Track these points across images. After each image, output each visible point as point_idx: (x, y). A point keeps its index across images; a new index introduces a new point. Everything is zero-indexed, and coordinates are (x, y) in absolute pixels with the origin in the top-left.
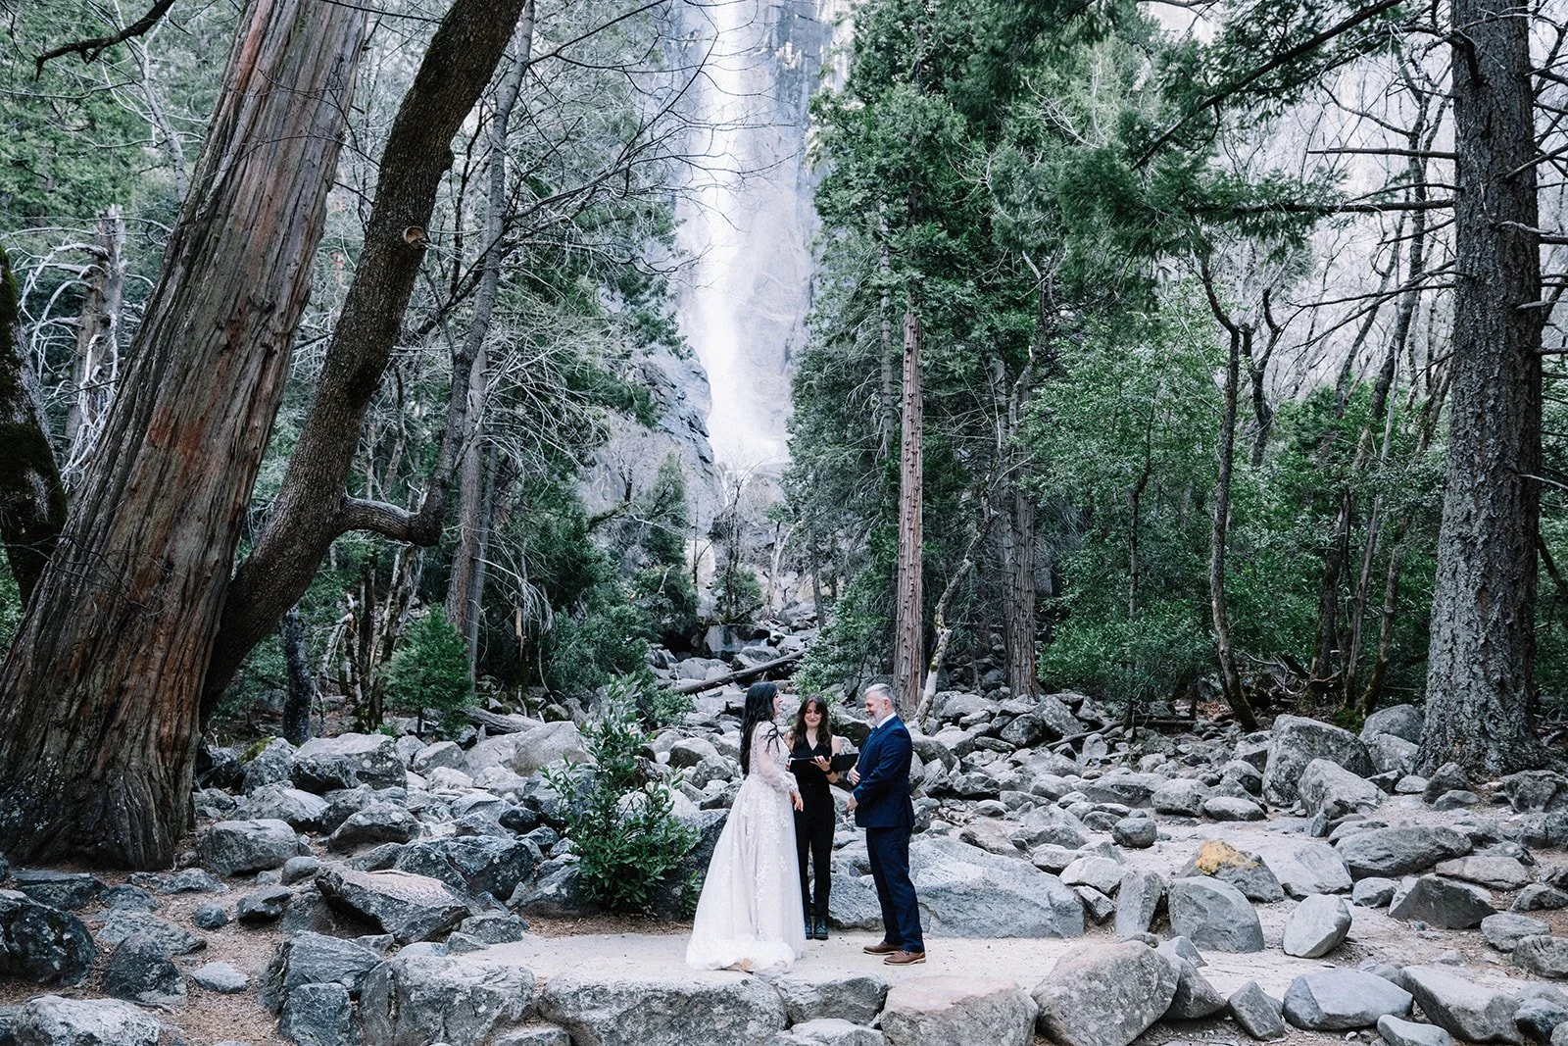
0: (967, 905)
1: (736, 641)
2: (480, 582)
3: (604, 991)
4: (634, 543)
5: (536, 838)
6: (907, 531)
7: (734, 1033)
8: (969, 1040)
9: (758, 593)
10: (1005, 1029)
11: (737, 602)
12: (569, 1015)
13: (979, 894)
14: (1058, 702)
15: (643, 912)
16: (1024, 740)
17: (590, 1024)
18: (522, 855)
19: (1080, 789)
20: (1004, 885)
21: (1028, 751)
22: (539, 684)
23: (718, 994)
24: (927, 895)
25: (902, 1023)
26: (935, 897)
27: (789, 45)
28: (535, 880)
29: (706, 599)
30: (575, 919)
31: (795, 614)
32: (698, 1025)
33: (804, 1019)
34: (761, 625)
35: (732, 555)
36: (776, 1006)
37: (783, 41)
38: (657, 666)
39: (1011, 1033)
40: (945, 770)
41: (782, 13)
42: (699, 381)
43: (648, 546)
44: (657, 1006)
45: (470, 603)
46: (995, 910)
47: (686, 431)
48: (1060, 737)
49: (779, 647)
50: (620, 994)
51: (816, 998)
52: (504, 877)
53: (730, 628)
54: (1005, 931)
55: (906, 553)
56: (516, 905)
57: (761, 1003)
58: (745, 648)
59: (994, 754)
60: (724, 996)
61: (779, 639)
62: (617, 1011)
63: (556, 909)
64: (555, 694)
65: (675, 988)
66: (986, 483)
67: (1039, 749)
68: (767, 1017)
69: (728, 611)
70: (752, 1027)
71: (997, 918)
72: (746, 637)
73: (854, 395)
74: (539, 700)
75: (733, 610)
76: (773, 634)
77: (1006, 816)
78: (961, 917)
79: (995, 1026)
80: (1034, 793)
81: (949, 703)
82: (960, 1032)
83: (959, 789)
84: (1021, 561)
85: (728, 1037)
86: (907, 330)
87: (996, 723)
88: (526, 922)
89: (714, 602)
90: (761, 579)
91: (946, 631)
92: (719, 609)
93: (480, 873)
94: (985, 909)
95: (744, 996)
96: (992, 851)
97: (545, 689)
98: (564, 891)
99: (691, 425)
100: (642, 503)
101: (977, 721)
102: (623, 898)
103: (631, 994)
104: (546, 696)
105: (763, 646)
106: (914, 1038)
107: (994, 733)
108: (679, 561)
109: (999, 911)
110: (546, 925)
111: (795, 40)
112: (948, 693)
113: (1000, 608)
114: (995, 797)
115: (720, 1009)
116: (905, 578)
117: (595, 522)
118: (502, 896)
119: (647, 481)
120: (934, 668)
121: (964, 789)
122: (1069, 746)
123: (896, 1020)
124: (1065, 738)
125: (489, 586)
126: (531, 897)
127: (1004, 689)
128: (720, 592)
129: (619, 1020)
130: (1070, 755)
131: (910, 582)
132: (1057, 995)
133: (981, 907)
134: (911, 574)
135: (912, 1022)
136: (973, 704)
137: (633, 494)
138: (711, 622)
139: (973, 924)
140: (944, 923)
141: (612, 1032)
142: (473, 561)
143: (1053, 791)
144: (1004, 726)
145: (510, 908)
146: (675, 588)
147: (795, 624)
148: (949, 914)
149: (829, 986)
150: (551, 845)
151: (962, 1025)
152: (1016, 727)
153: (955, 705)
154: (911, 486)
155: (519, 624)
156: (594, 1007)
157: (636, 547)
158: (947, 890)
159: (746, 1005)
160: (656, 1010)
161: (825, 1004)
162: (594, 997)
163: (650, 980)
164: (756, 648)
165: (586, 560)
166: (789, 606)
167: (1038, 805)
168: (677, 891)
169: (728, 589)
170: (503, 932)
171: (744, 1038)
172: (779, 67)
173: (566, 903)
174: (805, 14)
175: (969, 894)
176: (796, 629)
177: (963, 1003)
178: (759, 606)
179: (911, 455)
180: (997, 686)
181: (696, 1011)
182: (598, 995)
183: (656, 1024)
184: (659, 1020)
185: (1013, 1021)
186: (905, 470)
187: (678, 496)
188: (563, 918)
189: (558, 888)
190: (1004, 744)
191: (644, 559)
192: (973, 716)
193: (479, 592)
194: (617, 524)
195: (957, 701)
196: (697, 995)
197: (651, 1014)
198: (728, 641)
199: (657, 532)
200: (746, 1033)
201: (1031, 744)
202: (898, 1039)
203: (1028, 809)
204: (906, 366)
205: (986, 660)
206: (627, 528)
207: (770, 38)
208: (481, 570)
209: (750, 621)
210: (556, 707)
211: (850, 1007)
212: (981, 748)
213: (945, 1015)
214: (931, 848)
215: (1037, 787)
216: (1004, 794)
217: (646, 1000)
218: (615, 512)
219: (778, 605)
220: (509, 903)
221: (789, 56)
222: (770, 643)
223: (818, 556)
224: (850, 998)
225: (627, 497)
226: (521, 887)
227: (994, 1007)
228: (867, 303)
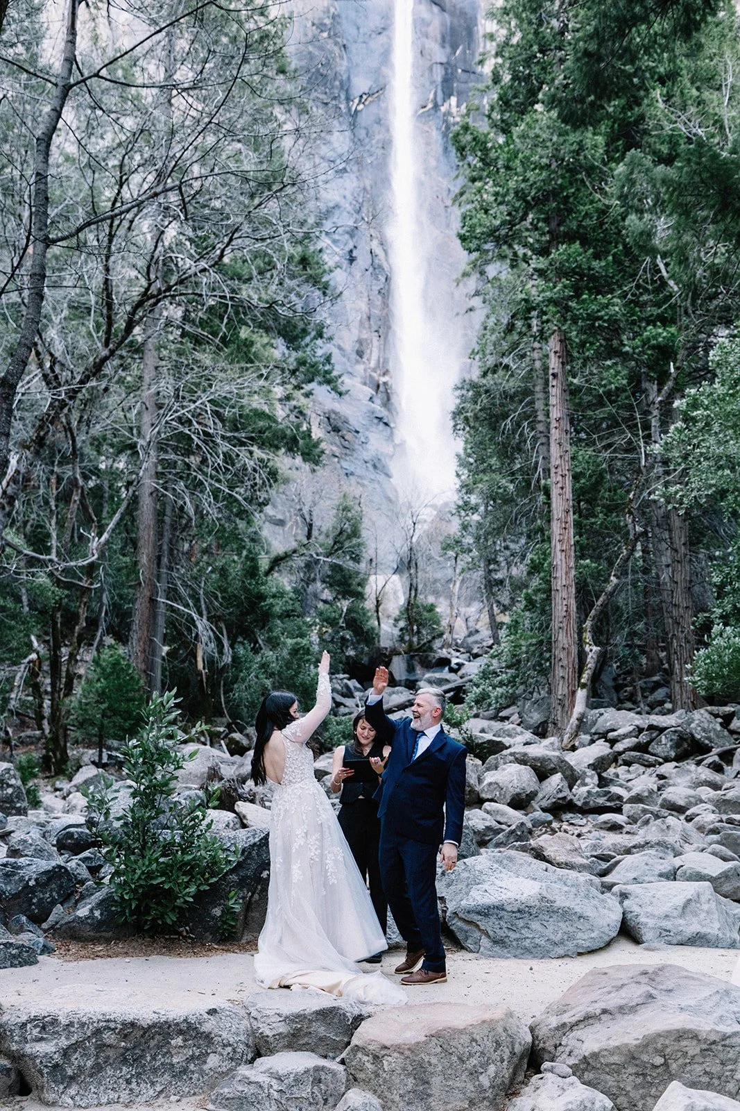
0: (521, 923)
1: (419, 670)
2: (161, 621)
3: (55, 1022)
4: (314, 580)
5: (84, 860)
6: (559, 553)
7: (192, 1067)
8: (440, 1078)
9: (438, 623)
10: (485, 1065)
11: (419, 632)
12: (14, 1047)
13: (534, 911)
14: (707, 715)
15: (180, 934)
16: (673, 754)
17: (33, 1057)
18: (60, 877)
19: (710, 800)
20: (561, 902)
21: (674, 764)
22: (222, 715)
23: (177, 1024)
24: (479, 913)
25: (365, 1058)
26: (486, 915)
27: (453, 100)
28: (77, 902)
29: (388, 631)
30: (108, 941)
31: (476, 642)
32: (154, 1058)
33: (272, 1052)
34: (444, 653)
35: (413, 588)
36: (243, 1038)
37: (447, 95)
38: (344, 695)
39: (492, 1069)
40: (565, 784)
41: (446, 69)
42: (381, 426)
43: (330, 582)
44: (109, 1038)
45: (151, 641)
46: (551, 929)
47: (371, 474)
48: (709, 750)
49: (460, 673)
50: (71, 1024)
51: (283, 1029)
52: (40, 900)
53: (412, 657)
54: (560, 951)
55: (558, 575)
56: (52, 927)
57: (224, 1035)
58: (428, 675)
59: (642, 769)
60: (184, 1026)
61: (460, 666)
62: (64, 1042)
63: (88, 932)
64: (237, 724)
65: (129, 1018)
66: (631, 501)
67: (683, 764)
68: (229, 1049)
69: (411, 642)
70: (213, 1061)
71: (552, 937)
72: (428, 665)
73: (509, 426)
74: (221, 729)
75: (415, 639)
76: (454, 661)
77: (625, 830)
78: (513, 935)
79: (473, 1061)
80: (662, 806)
81: (601, 720)
82: (430, 1069)
83: (579, 804)
84: (677, 578)
85: (185, 1071)
86: (552, 355)
87: (643, 738)
88: (52, 944)
89: (396, 632)
90: (442, 608)
91: (595, 648)
92: (401, 639)
93: (16, 896)
94: (540, 928)
95: (206, 1028)
96: (559, 865)
97: (227, 719)
98: (97, 913)
99: (375, 467)
100: (322, 540)
101: (625, 736)
102: (154, 920)
103: (83, 1025)
104: (229, 726)
105: (445, 674)
106: (377, 1075)
107: (642, 748)
108: (360, 596)
109: (554, 930)
110: (74, 948)
111: (460, 94)
112: (602, 710)
113: (660, 624)
114: (618, 810)
115: (179, 1041)
116: (558, 600)
117: (277, 562)
118: (37, 919)
119: (326, 521)
120: (583, 686)
121: (586, 803)
122: (716, 758)
123: (360, 1055)
124: (715, 751)
125: (171, 623)
126: (68, 919)
127: (668, 706)
128: (402, 624)
129: (66, 1053)
130: (718, 768)
131: (564, 602)
132: (554, 1025)
133: (535, 925)
134: (564, 595)
135: (376, 1057)
136: (623, 721)
137: (315, 533)
138: (395, 652)
139: (527, 943)
140: (495, 942)
141: (56, 1066)
142: (153, 602)
143: (682, 803)
144: (652, 740)
145: (45, 931)
146: (354, 620)
147: (475, 651)
148: (501, 933)
149: (298, 1016)
150: (101, 866)
151: (434, 1061)
152: (664, 742)
153: (606, 721)
154: (561, 508)
155: (199, 659)
156: (41, 1039)
157: (319, 585)
158: (500, 908)
159: (208, 1037)
160: (108, 1042)
161: (293, 1035)
162: (44, 1028)
163: (105, 1009)
164: (438, 675)
165: (262, 597)
166: (470, 634)
167: (657, 817)
168: (217, 912)
169: (410, 620)
170: (14, 957)
171: (202, 1073)
172: (445, 121)
173: (98, 926)
174: (468, 68)
175: (524, 912)
176: (476, 656)
177: (437, 1035)
178: (441, 635)
179: (559, 478)
180: (661, 703)
181: (152, 1043)
182: (47, 1025)
183: (108, 1057)
184: (111, 1053)
185: (495, 1056)
186: (555, 492)
187: (355, 533)
188: (95, 940)
189: (91, 910)
190: (652, 758)
191: (327, 595)
192: (621, 732)
193: (162, 629)
194: (299, 562)
195: (611, 717)
196: (154, 1025)
197: (101, 1047)
198: (411, 669)
199: (336, 568)
200: (205, 1067)
201: (678, 759)
202: (361, 1076)
203: (647, 822)
204: (553, 391)
205: (655, 678)
206: (309, 566)
207: (435, 94)
208: (162, 610)
209: (431, 649)
210: (237, 736)
211: (321, 1039)
212: (628, 763)
213: (414, 1049)
214: (489, 864)
215: (664, 800)
216: (626, 807)
217: (98, 1032)
218: (295, 551)
219: (460, 633)
220: (45, 926)
221: (454, 110)
222: (452, 670)
223: (492, 585)
224: (321, 1029)
225: (309, 536)
226: (58, 909)
227: (474, 1040)
228: (520, 333)
